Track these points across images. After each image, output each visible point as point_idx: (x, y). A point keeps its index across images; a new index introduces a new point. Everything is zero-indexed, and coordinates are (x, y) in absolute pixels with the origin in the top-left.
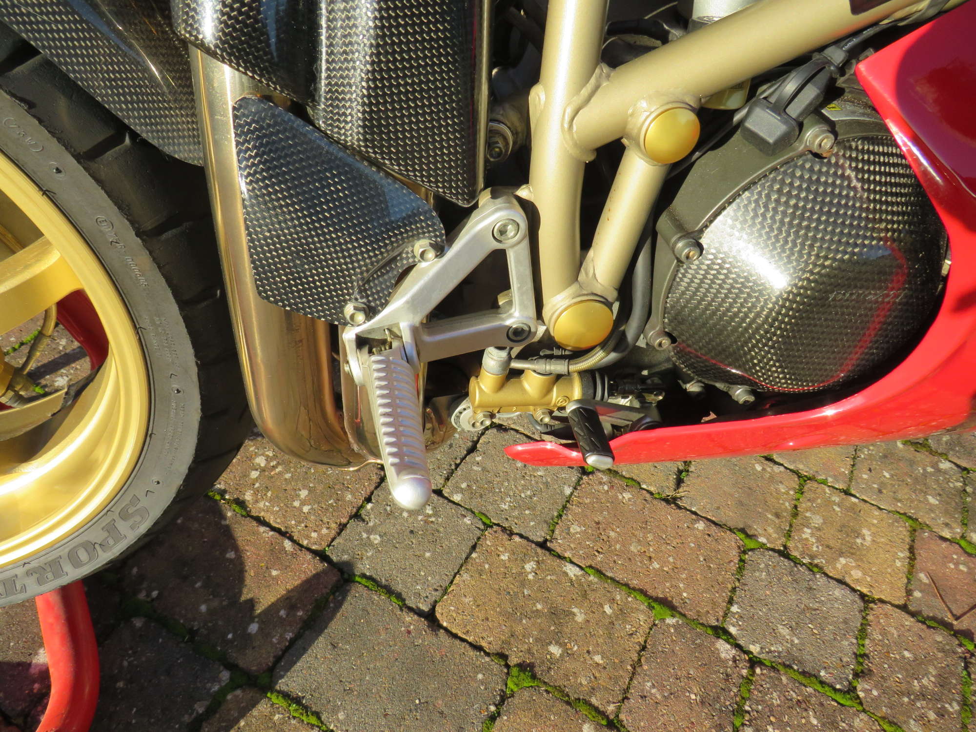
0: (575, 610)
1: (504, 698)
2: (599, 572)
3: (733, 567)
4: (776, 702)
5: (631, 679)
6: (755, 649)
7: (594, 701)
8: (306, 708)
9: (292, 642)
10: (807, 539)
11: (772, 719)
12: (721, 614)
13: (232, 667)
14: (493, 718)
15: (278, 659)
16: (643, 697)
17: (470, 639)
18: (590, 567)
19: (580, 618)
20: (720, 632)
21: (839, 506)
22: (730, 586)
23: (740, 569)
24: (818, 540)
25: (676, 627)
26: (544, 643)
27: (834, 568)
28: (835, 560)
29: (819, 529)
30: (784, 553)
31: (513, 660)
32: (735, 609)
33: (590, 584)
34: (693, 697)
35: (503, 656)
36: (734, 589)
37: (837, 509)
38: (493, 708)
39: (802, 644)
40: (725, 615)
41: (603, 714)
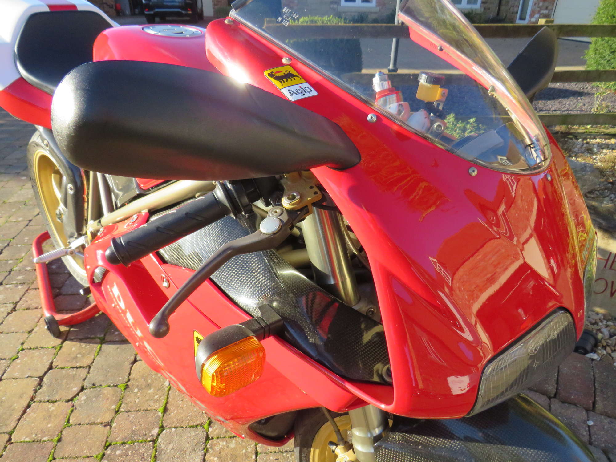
0: (152, 389)
1: (116, 386)
2: (169, 390)
3: (192, 424)
4: (141, 451)
5: (134, 411)
6: (160, 440)
7: (122, 405)
8: (99, 352)
9: (116, 341)
10: (219, 444)
11: (134, 452)
12: (169, 426)
13: (105, 335)
14: (109, 386)
15: (110, 341)
16: (129, 416)
17: (132, 372)
18: (170, 387)
19: (150, 391)
20: (162, 428)
21: (246, 452)
22: (182, 425)
23: (192, 427)
24: (222, 448)
25: (158, 416)
26: (137, 387)
27: (210, 457)
28: (215, 456)
29: (228, 447)
30: (207, 438)
31: (129, 383)
32: (173, 430)
33: (164, 389)
34: (134, 428)
35: (129, 380)
36: (182, 427)
37: (244, 451)
38: (112, 385)
39: (168, 453)
40: (170, 428)
41: (119, 408)
